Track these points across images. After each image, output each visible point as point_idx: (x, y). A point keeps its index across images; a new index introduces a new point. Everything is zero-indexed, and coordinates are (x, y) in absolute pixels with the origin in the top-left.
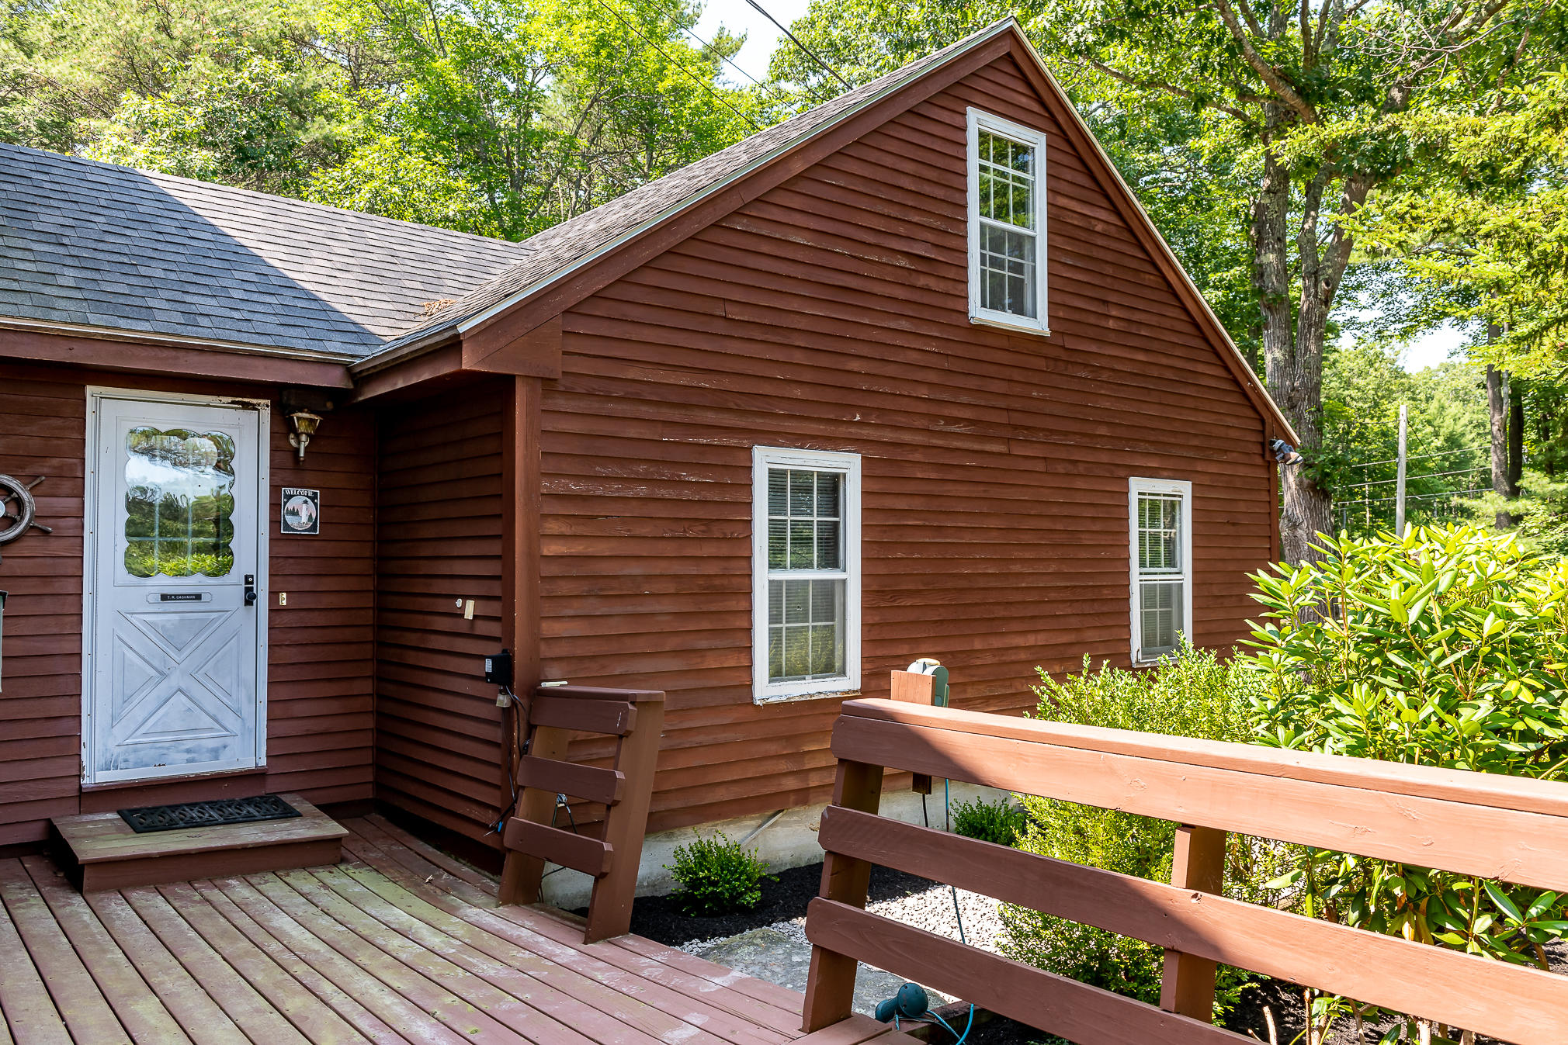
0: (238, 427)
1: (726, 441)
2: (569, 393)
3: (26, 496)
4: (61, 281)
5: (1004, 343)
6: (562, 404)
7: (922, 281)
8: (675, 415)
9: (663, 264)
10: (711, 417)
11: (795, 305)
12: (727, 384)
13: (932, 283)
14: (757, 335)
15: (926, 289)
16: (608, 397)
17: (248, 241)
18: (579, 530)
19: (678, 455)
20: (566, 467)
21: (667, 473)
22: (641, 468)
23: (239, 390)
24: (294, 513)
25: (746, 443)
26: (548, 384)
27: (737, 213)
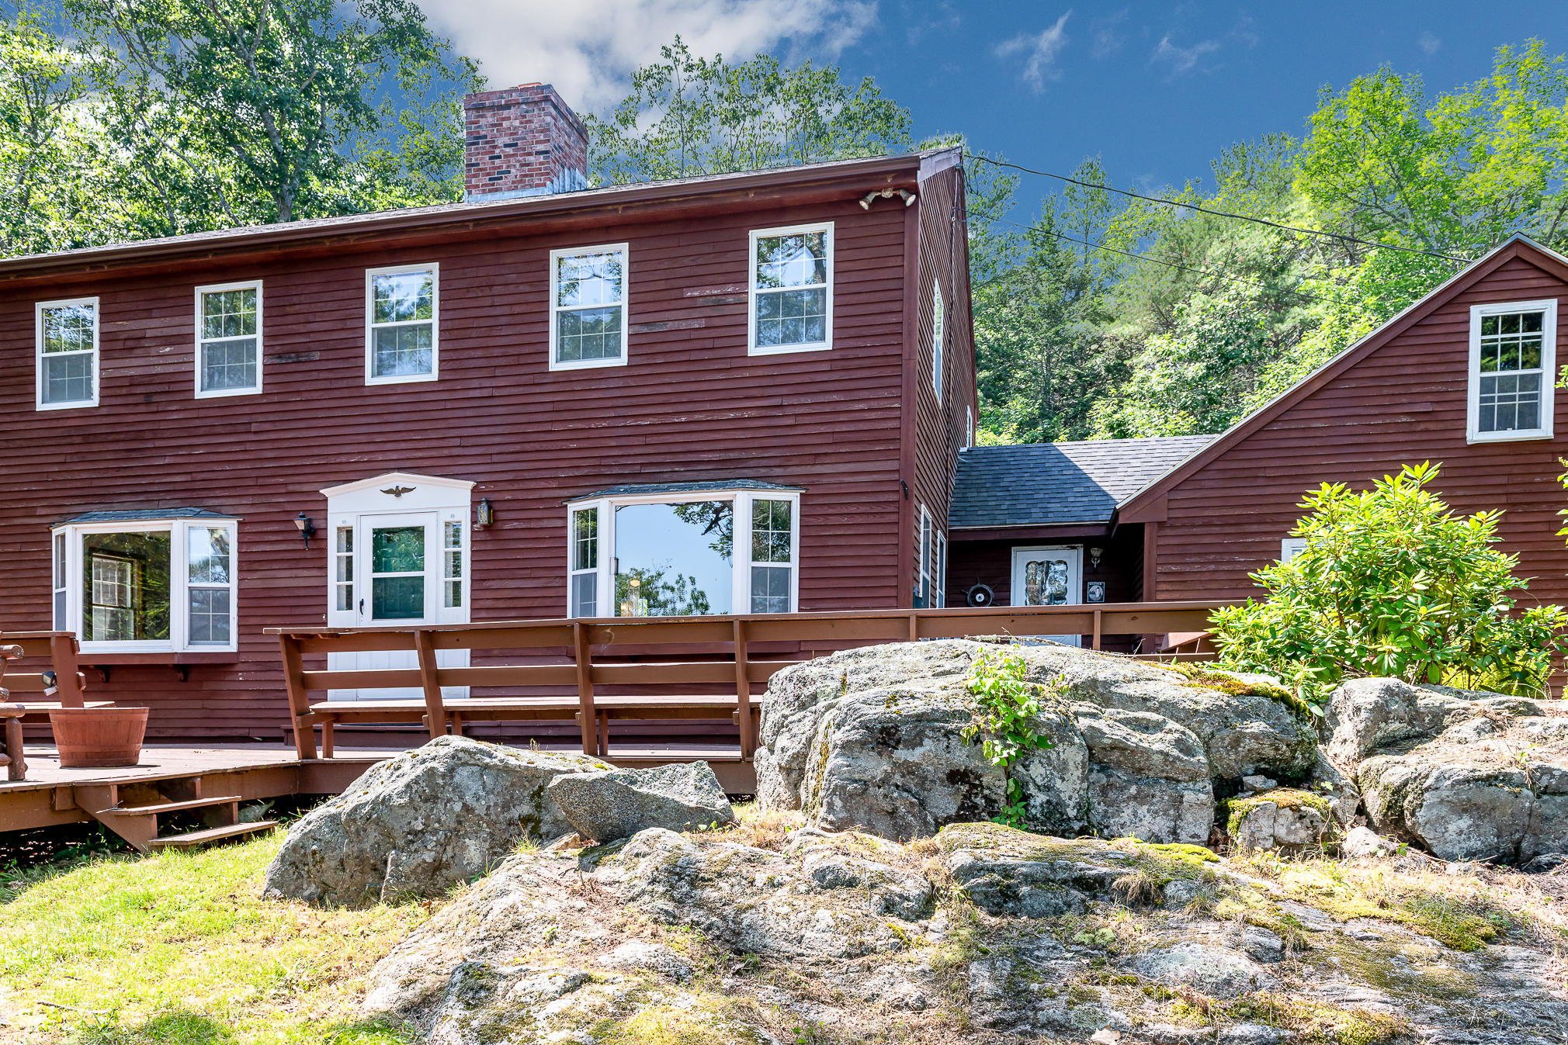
0: (1069, 557)
1: (1264, 539)
2: (1172, 527)
3: (991, 592)
4: (1003, 507)
5: (1506, 450)
6: (1168, 532)
7: (1422, 427)
8: (1232, 530)
9: (1228, 457)
10: (1255, 528)
11: (1315, 461)
12: (1265, 510)
13: (1432, 426)
14: (1287, 481)
15: (1427, 431)
16: (1194, 526)
17: (1087, 470)
18: (1177, 587)
19: (1235, 549)
20: (1170, 560)
21: (1226, 558)
22: (1212, 557)
23: (1069, 542)
24: (1094, 593)
25: (1277, 538)
26: (1161, 525)
27: (1274, 421)
